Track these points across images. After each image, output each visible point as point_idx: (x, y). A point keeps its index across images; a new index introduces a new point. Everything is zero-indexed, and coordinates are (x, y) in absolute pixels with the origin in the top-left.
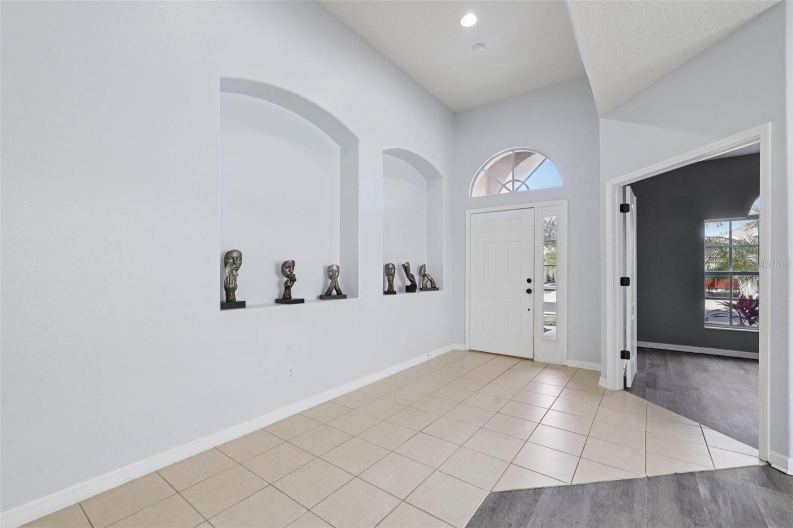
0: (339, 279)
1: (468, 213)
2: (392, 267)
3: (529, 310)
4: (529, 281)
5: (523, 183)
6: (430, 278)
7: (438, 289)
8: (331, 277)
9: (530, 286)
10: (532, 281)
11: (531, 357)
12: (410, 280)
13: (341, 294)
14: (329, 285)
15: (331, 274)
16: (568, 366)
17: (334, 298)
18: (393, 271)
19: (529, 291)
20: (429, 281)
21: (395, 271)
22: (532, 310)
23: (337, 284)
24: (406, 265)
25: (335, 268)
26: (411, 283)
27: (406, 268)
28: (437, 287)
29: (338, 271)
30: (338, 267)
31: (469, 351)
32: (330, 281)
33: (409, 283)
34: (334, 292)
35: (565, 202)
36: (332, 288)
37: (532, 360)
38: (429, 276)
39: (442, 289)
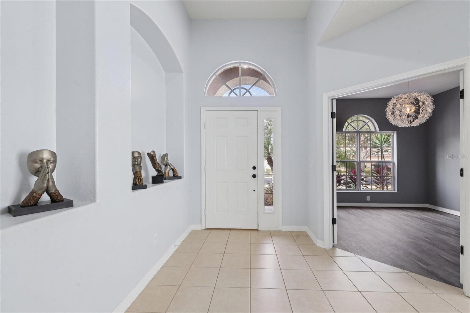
0: (54, 174)
1: (203, 109)
2: (137, 155)
3: (254, 191)
4: (254, 168)
5: (248, 91)
6: (172, 167)
7: (180, 178)
8: (37, 172)
9: (255, 172)
10: (257, 168)
11: (256, 227)
12: (157, 170)
13: (62, 200)
14: (33, 186)
15: (38, 166)
16: (283, 231)
17: (46, 208)
18: (140, 160)
19: (254, 176)
20: (171, 170)
21: (141, 161)
22: (256, 191)
23: (51, 184)
24: (152, 153)
25: (46, 156)
26: (157, 173)
27: (152, 157)
28: (179, 175)
29: (55, 162)
30: (54, 155)
31: (205, 230)
32: (34, 179)
33: (155, 173)
34: (45, 198)
35: (280, 109)
36: (40, 192)
37: (257, 230)
38: (171, 165)
39: (183, 177)
